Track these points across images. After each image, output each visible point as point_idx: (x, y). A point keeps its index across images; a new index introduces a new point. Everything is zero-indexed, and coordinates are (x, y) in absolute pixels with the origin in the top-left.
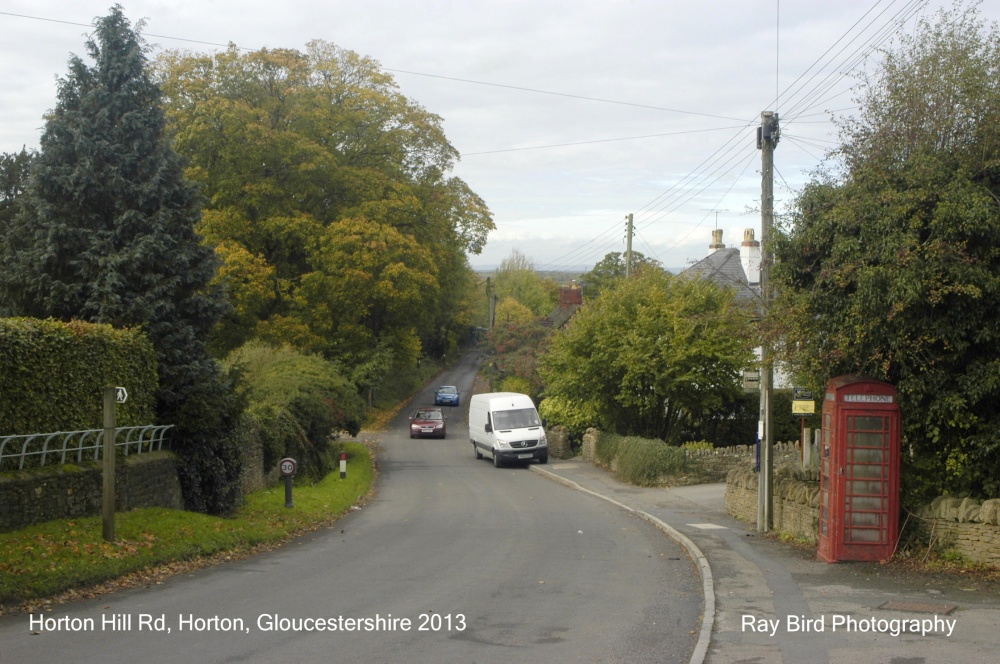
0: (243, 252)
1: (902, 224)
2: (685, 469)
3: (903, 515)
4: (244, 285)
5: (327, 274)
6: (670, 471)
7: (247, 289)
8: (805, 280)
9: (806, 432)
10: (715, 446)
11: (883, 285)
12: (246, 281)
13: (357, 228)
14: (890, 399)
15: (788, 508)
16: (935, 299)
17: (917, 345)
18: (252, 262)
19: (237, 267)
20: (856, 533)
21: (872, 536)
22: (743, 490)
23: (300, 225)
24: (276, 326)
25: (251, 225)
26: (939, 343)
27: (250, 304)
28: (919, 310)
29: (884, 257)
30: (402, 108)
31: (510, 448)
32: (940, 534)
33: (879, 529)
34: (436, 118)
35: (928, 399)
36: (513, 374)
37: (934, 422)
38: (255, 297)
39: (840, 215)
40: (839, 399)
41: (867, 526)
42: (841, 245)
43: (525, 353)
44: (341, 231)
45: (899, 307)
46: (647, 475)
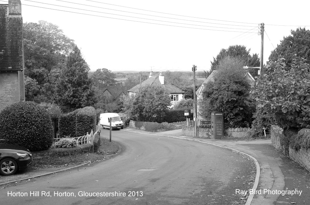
0: (30, 79)
1: (225, 89)
2: (163, 128)
3: (224, 131)
4: (31, 87)
5: (50, 83)
6: (160, 128)
7: (32, 88)
8: (208, 96)
9: (187, 119)
10: (168, 123)
11: (222, 98)
12: (32, 86)
13: (58, 71)
14: (222, 114)
15: (200, 132)
16: (230, 100)
17: (227, 107)
18: (32, 81)
19: (29, 83)
20: (218, 134)
21: (220, 134)
22: (187, 131)
23: (43, 71)
24: (39, 98)
25: (29, 71)
26: (230, 106)
27: (33, 92)
28: (228, 102)
29: (222, 94)
30: (64, 38)
31: (116, 126)
32: (229, 134)
33: (221, 133)
34: (73, 40)
35: (228, 114)
36: (99, 107)
37: (228, 117)
38: (34, 90)
39: (215, 87)
40: (215, 114)
41: (219, 133)
42: (215, 92)
43: (101, 102)
44: (54, 72)
45: (225, 102)
46: (155, 130)
